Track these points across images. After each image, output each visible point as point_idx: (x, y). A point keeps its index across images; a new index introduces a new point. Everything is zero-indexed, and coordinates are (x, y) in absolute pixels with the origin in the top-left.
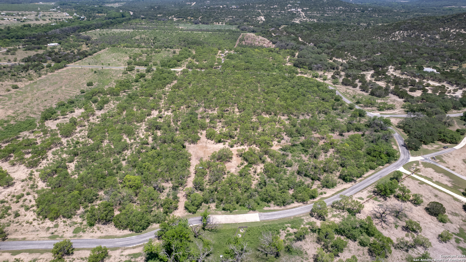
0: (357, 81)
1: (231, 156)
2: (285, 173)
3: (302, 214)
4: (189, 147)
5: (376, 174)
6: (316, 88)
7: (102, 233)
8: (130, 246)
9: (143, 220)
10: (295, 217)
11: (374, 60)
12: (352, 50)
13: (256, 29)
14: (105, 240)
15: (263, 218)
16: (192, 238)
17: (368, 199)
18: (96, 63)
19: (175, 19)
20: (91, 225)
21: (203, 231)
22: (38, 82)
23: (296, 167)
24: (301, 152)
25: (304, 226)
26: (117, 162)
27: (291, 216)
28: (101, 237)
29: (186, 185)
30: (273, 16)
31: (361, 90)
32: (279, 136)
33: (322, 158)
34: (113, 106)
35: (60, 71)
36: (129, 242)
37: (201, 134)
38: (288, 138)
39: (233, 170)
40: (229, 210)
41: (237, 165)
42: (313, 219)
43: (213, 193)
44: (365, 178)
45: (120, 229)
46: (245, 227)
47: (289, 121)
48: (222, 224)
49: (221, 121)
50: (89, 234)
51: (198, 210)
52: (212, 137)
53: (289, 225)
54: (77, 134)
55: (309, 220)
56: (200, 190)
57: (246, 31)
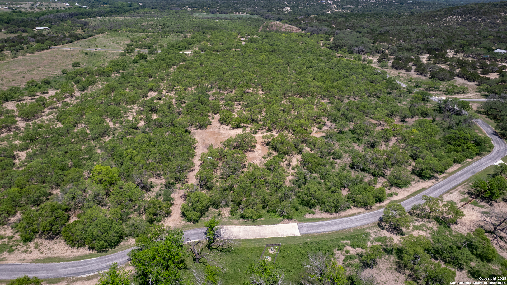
0: (411, 64)
1: (253, 144)
2: (333, 166)
3: (366, 224)
4: (194, 133)
5: (465, 169)
6: (360, 70)
7: (42, 253)
8: (83, 276)
9: (110, 233)
10: (355, 229)
11: (428, 43)
12: (398, 35)
13: (281, 17)
14: (43, 265)
15: (305, 231)
16: (189, 262)
17: (463, 203)
18: (89, 46)
19: (189, 9)
20: (27, 240)
21: (209, 251)
22: (11, 62)
23: (347, 160)
24: (351, 141)
25: (372, 243)
26: (90, 150)
27: (349, 228)
28: (37, 261)
29: (187, 182)
30: (300, 7)
31: (417, 74)
32: (319, 120)
33: (382, 147)
34: (100, 87)
35: (42, 52)
36: (83, 269)
37: (213, 118)
38: (332, 124)
39: (257, 162)
40: (251, 217)
41: (263, 156)
42: (385, 233)
43: (227, 192)
44: (451, 174)
45: (73, 247)
46: (276, 245)
47: (330, 105)
48: (240, 240)
49: (239, 104)
50: (19, 255)
51: (202, 218)
52: (228, 121)
53: (348, 242)
54: (43, 117)
55: (378, 234)
56: (208, 188)
57: (270, 19)
